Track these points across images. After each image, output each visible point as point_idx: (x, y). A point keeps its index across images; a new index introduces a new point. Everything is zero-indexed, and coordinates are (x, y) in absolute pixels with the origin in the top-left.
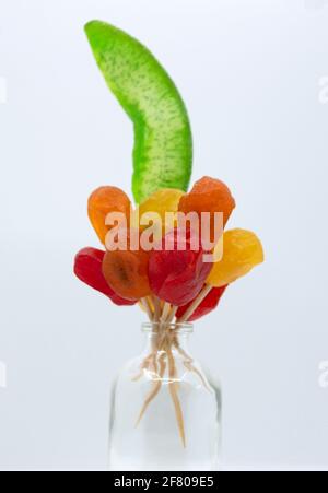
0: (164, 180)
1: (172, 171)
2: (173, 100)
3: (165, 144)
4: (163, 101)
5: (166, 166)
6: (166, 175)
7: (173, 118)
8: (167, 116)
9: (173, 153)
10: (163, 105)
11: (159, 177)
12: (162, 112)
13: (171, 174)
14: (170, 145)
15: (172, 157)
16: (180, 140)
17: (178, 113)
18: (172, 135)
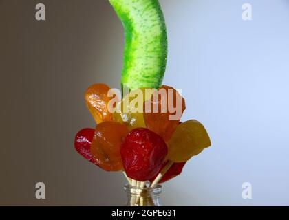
0: (143, 76)
1: (151, 69)
2: (154, 11)
3: (147, 46)
4: (147, 12)
5: (146, 64)
6: (145, 71)
7: (154, 25)
8: (150, 24)
9: (151, 54)
10: (147, 14)
11: (141, 74)
12: (146, 20)
13: (149, 71)
14: (150, 48)
15: (151, 57)
16: (158, 43)
17: (157, 22)
18: (152, 39)
